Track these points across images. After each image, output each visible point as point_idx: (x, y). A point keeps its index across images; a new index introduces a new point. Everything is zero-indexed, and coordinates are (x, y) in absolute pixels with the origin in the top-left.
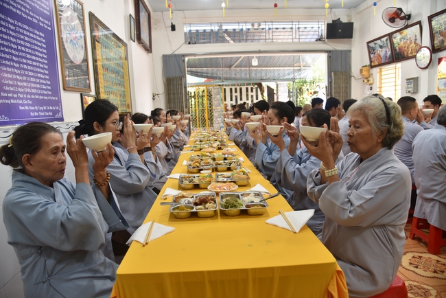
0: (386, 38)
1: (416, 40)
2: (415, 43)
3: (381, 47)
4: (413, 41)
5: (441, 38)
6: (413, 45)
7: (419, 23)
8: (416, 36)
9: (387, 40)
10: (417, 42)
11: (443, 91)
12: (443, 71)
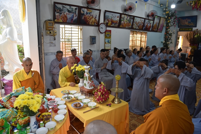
0: (76, 7)
1: (96, 17)
2: (95, 19)
3: (69, 11)
4: (94, 17)
5: (107, 22)
6: (93, 19)
7: (100, 10)
8: (96, 16)
9: (76, 9)
10: (96, 19)
11: (107, 44)
12: (107, 35)
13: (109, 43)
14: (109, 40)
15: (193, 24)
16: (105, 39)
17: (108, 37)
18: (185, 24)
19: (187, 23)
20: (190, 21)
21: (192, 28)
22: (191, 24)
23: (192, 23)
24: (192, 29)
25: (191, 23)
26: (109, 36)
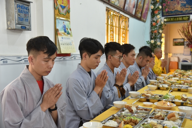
11: (64, 36)
12: (60, 9)
13: (69, 33)
14: (66, 23)
15: (190, 9)
16: (55, 19)
17: (63, 16)
18: (176, 9)
19: (180, 6)
20: (185, 3)
21: (189, 17)
22: (187, 9)
23: (189, 6)
24: (189, 19)
25: (187, 6)
26: (65, 10)
